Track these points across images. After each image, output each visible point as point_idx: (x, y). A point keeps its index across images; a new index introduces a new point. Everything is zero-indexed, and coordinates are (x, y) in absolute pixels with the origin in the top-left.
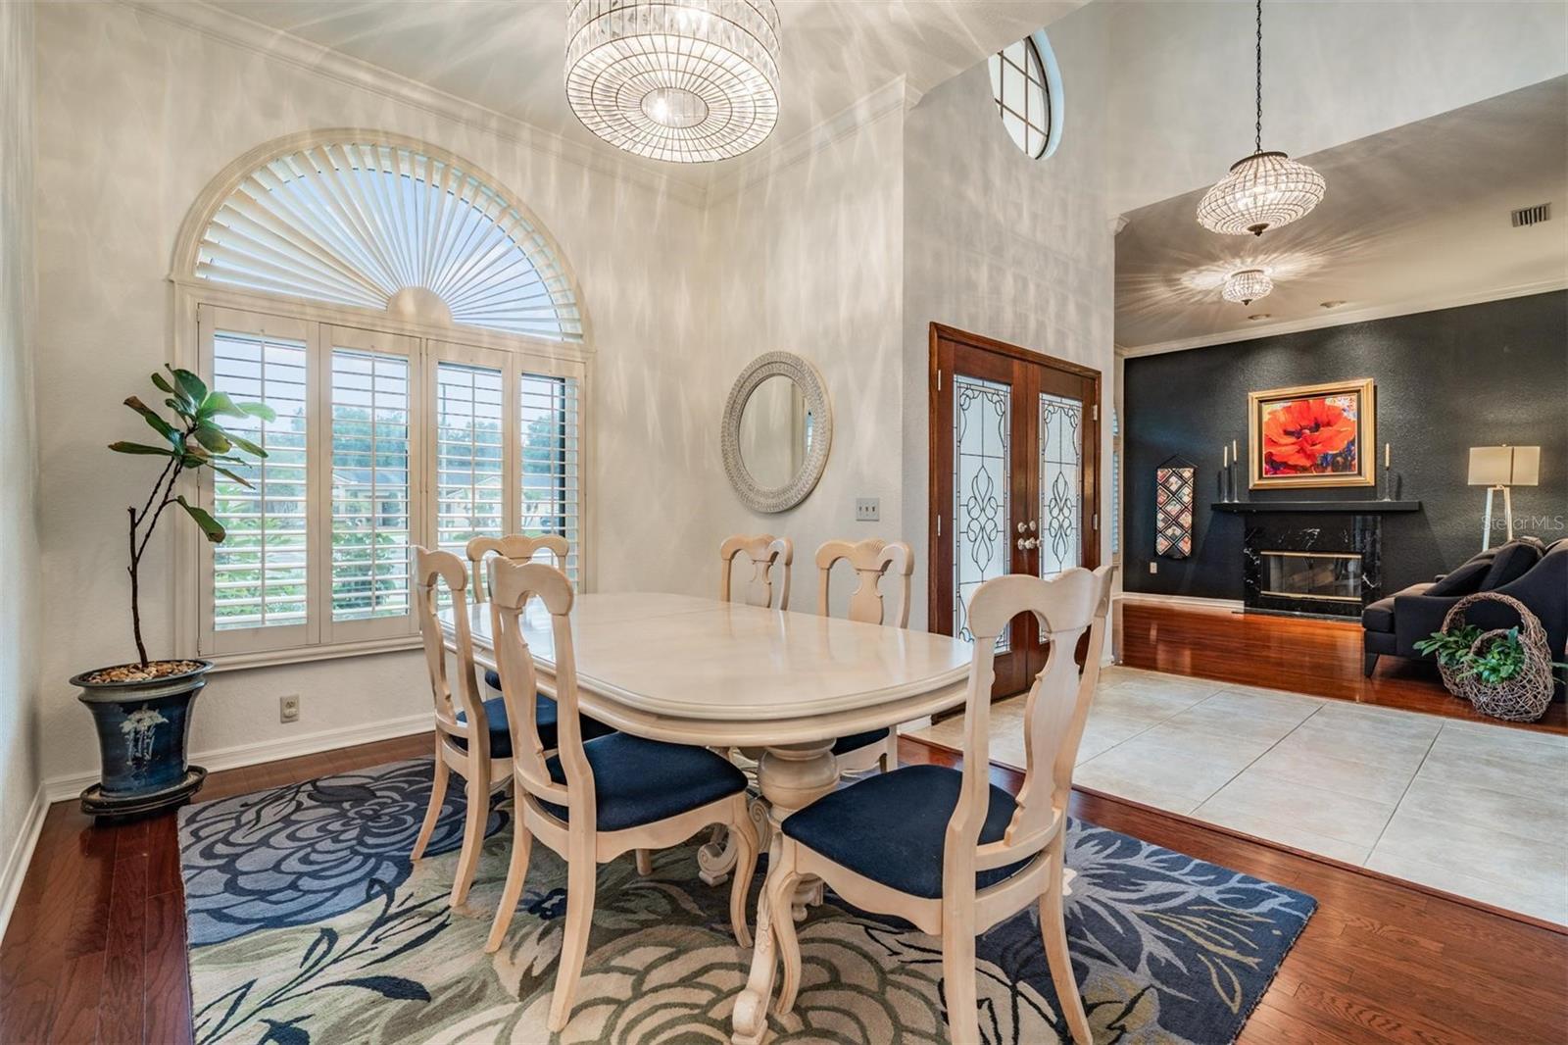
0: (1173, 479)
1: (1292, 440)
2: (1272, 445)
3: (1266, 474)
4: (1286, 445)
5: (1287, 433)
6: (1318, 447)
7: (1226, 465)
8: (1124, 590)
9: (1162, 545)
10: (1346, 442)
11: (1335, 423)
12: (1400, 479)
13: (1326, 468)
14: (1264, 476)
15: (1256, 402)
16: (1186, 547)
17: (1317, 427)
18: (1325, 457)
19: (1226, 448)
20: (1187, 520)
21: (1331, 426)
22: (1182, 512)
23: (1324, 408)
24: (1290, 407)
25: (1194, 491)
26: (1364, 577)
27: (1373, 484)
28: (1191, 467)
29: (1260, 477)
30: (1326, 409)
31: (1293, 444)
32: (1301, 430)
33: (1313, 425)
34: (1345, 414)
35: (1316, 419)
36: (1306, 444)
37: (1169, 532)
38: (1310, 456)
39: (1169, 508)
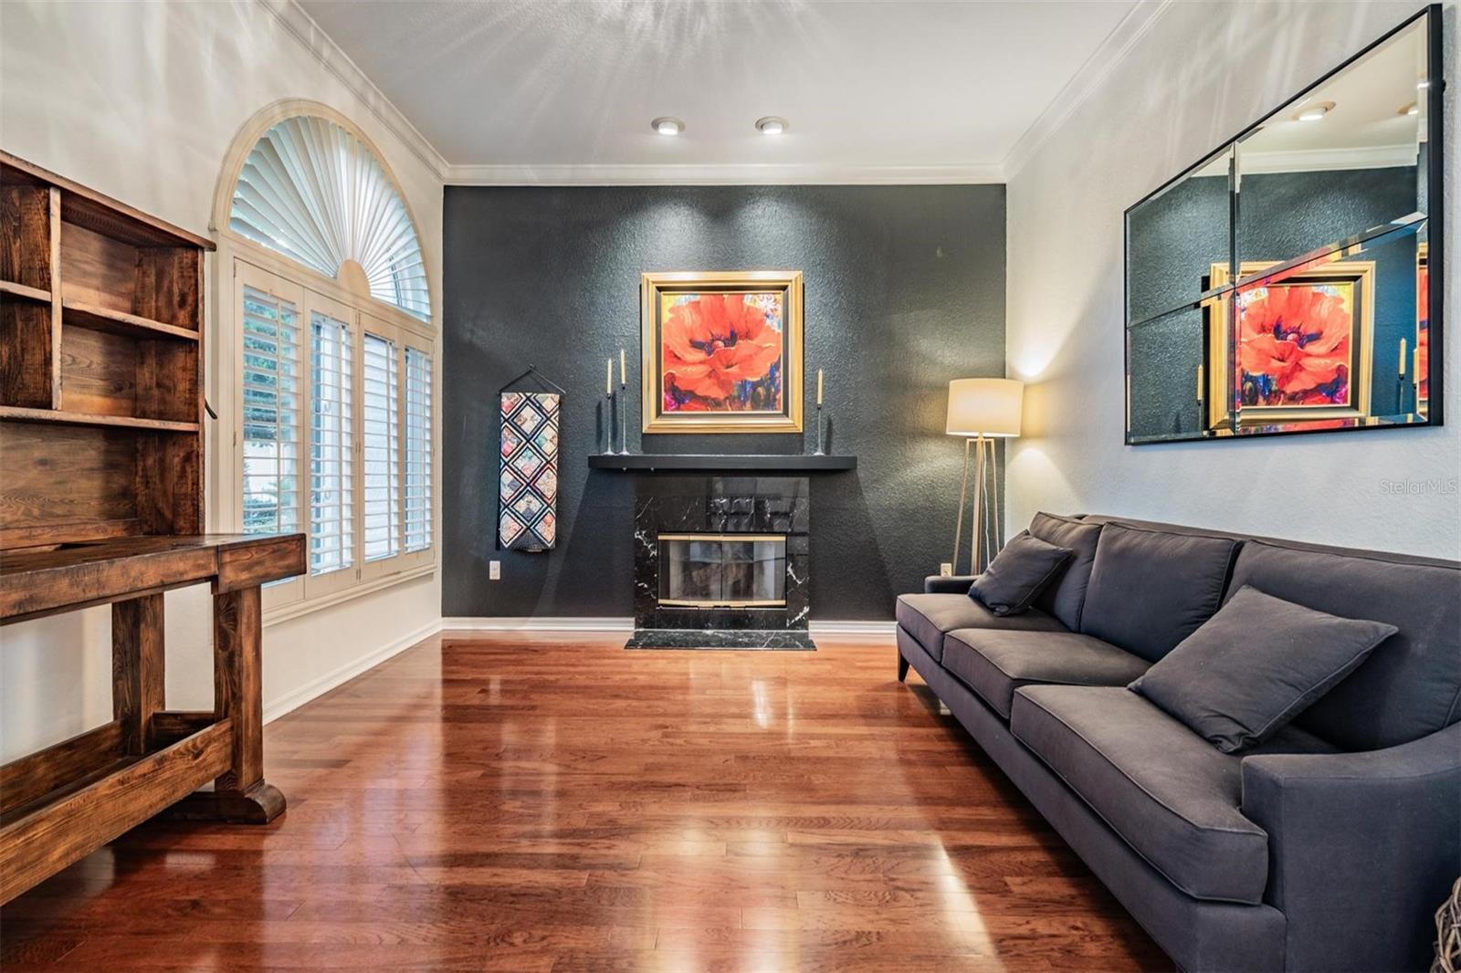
0: (528, 412)
1: (701, 356)
2: (675, 363)
3: (666, 409)
4: (694, 364)
5: (695, 345)
6: (734, 370)
7: (609, 391)
8: (444, 614)
9: (509, 530)
10: (769, 365)
11: (756, 336)
12: (830, 424)
13: (744, 403)
14: (664, 412)
15: (653, 288)
16: (547, 531)
17: (732, 339)
18: (744, 384)
19: (610, 362)
20: (549, 483)
21: (751, 339)
22: (541, 470)
23: (742, 310)
24: (699, 303)
25: (561, 435)
26: (789, 569)
27: (801, 431)
28: (557, 392)
29: (659, 414)
30: (745, 310)
31: (702, 363)
32: (713, 340)
33: (728, 335)
34: (768, 322)
35: (732, 325)
36: (718, 363)
37: (521, 506)
38: (723, 384)
39: (520, 463)
